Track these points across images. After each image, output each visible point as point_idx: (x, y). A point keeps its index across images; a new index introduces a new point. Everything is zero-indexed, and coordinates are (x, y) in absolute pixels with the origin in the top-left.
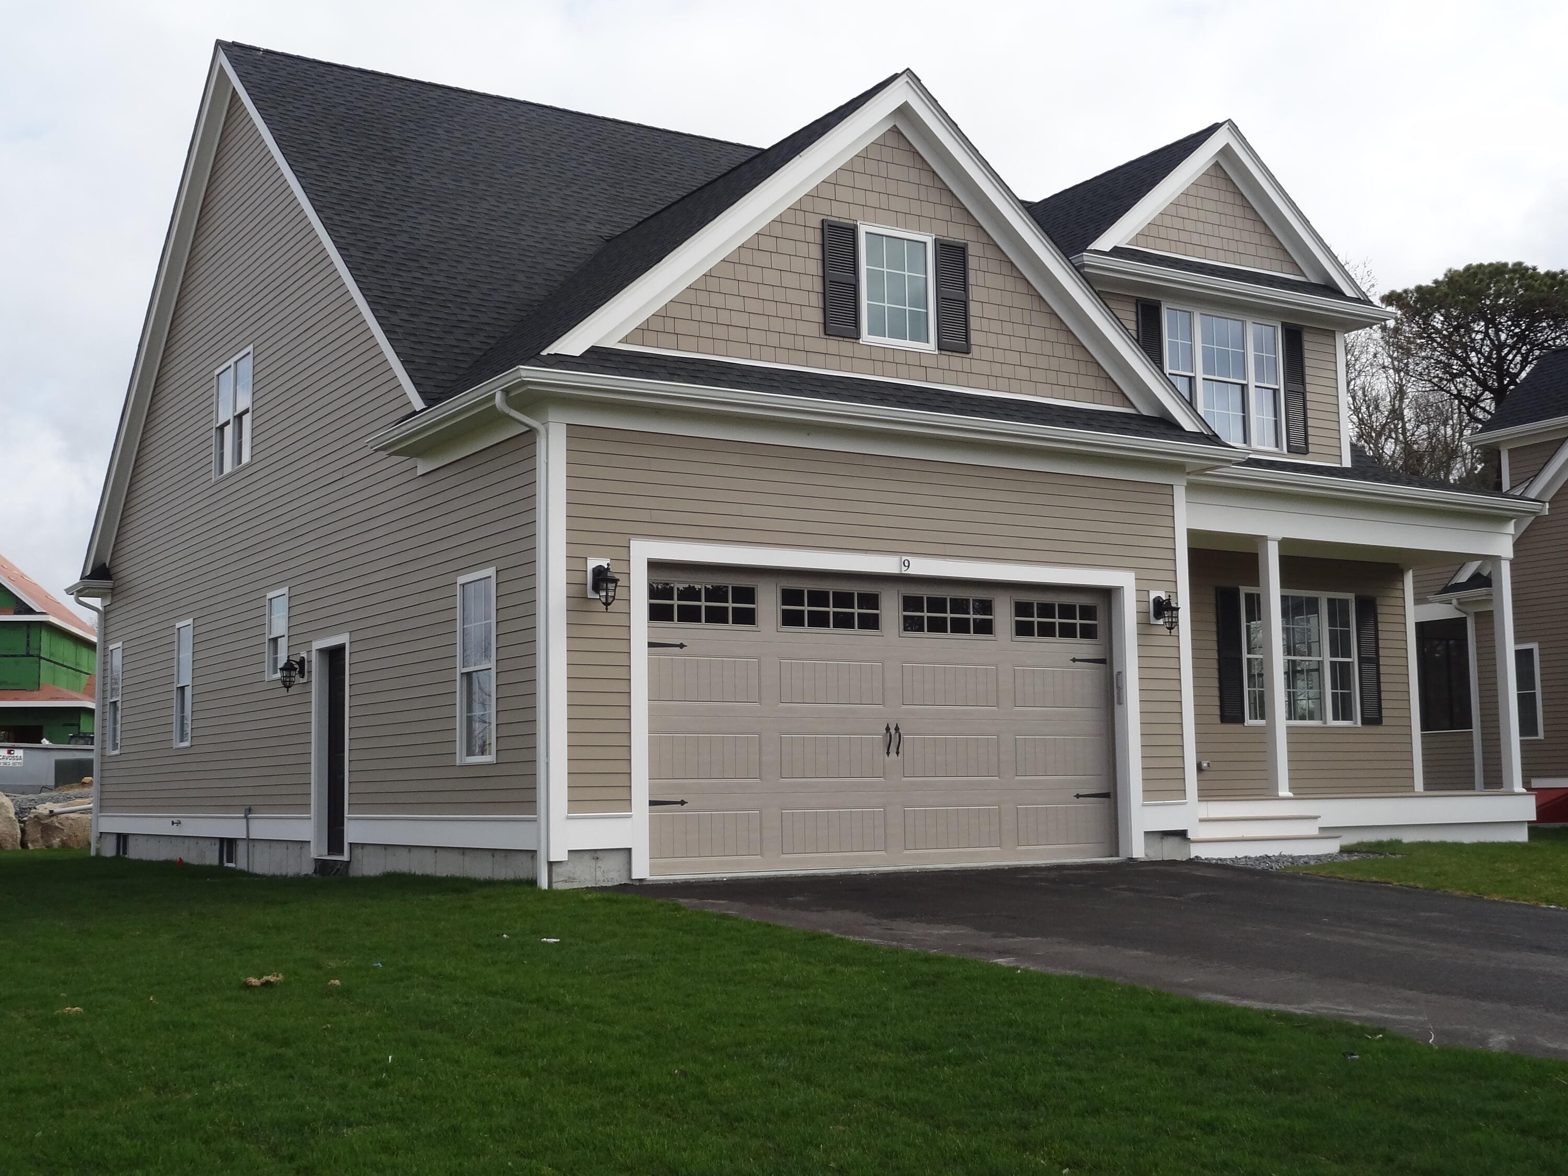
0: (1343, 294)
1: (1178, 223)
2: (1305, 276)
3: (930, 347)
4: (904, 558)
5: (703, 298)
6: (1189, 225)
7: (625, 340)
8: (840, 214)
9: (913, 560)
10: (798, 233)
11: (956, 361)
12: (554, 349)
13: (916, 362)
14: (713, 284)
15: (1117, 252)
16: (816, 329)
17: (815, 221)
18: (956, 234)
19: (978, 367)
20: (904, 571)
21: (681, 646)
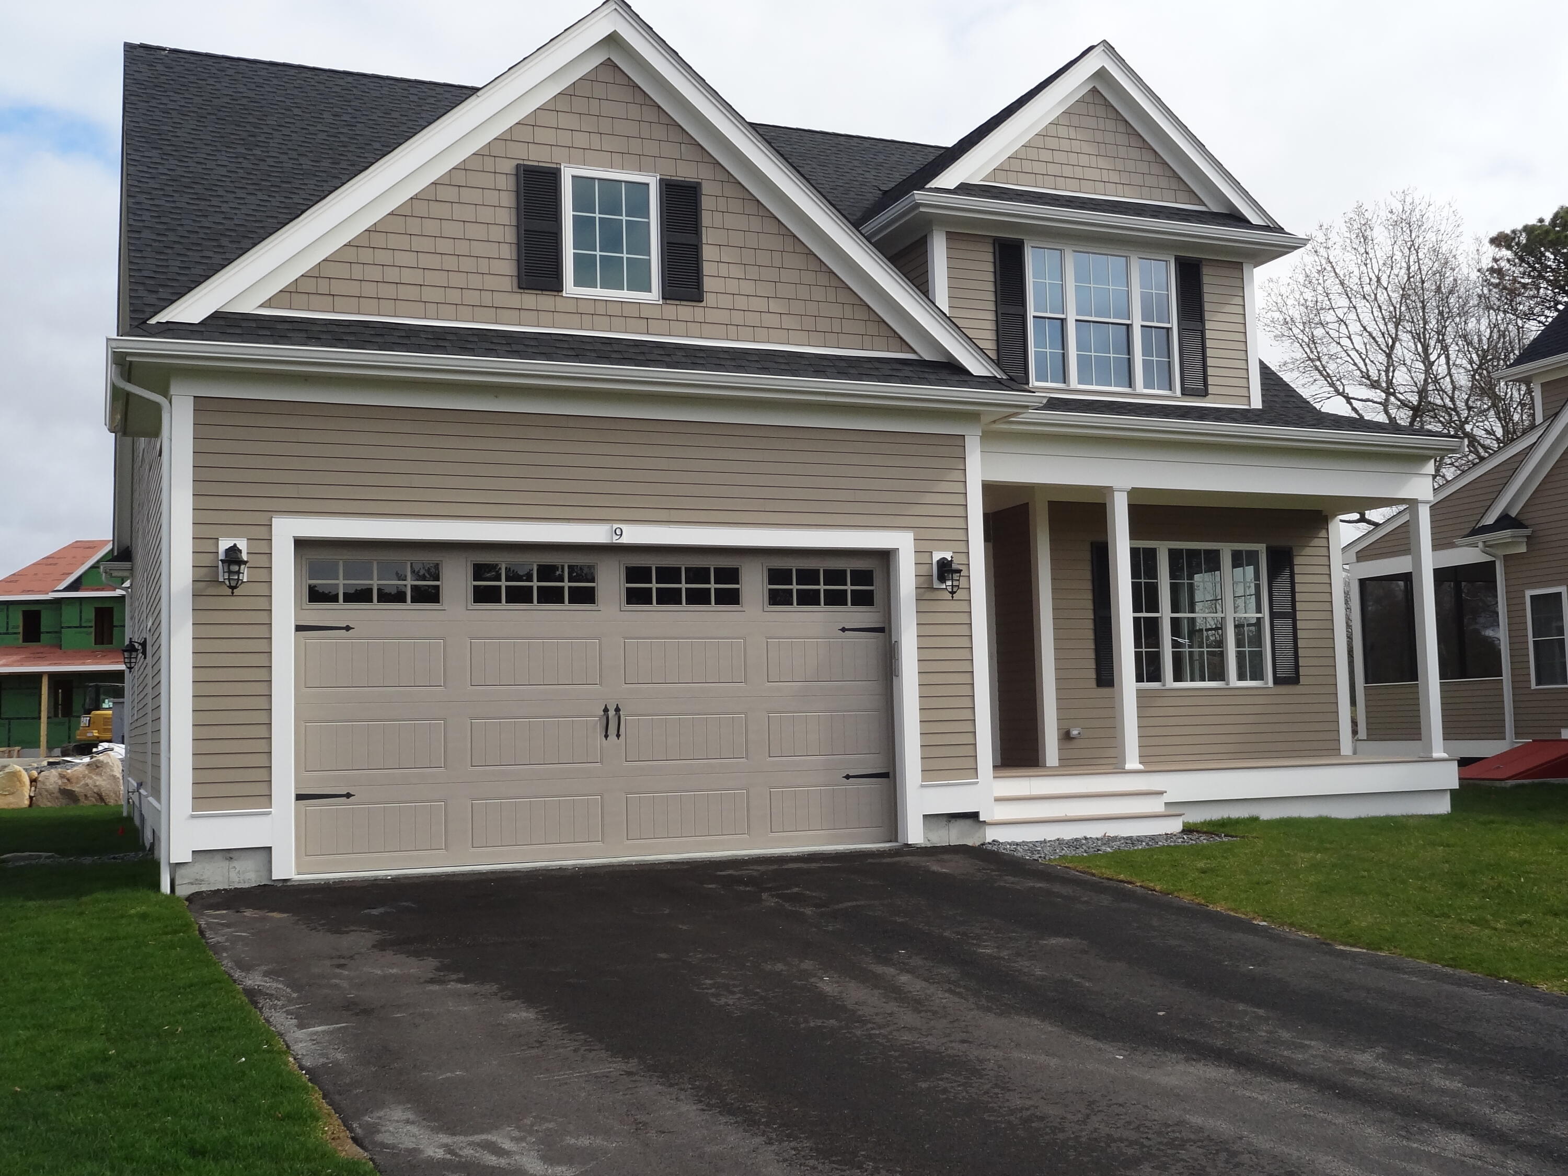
0: (1249, 222)
1: (1046, 155)
2: (1205, 205)
3: (654, 295)
4: (615, 526)
5: (366, 255)
6: (1060, 157)
7: (268, 304)
8: (538, 157)
9: (625, 527)
10: (487, 180)
11: (685, 311)
12: (166, 316)
13: (639, 314)
14: (378, 239)
15: (964, 189)
16: (508, 283)
17: (508, 166)
18: (686, 172)
19: (712, 316)
20: (615, 540)
21: (348, 628)
